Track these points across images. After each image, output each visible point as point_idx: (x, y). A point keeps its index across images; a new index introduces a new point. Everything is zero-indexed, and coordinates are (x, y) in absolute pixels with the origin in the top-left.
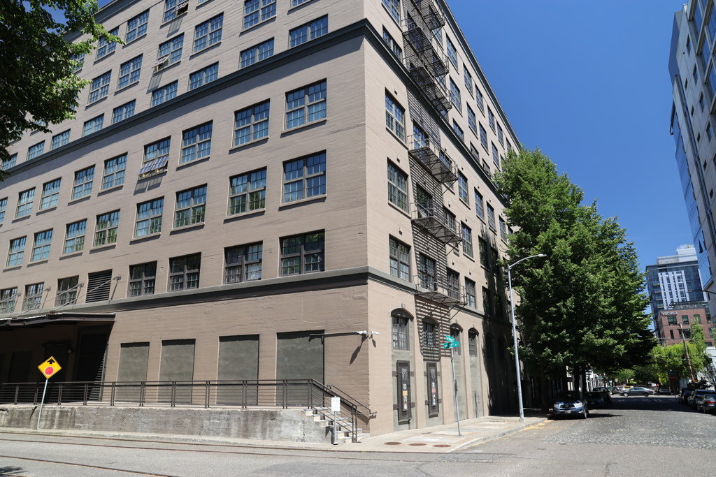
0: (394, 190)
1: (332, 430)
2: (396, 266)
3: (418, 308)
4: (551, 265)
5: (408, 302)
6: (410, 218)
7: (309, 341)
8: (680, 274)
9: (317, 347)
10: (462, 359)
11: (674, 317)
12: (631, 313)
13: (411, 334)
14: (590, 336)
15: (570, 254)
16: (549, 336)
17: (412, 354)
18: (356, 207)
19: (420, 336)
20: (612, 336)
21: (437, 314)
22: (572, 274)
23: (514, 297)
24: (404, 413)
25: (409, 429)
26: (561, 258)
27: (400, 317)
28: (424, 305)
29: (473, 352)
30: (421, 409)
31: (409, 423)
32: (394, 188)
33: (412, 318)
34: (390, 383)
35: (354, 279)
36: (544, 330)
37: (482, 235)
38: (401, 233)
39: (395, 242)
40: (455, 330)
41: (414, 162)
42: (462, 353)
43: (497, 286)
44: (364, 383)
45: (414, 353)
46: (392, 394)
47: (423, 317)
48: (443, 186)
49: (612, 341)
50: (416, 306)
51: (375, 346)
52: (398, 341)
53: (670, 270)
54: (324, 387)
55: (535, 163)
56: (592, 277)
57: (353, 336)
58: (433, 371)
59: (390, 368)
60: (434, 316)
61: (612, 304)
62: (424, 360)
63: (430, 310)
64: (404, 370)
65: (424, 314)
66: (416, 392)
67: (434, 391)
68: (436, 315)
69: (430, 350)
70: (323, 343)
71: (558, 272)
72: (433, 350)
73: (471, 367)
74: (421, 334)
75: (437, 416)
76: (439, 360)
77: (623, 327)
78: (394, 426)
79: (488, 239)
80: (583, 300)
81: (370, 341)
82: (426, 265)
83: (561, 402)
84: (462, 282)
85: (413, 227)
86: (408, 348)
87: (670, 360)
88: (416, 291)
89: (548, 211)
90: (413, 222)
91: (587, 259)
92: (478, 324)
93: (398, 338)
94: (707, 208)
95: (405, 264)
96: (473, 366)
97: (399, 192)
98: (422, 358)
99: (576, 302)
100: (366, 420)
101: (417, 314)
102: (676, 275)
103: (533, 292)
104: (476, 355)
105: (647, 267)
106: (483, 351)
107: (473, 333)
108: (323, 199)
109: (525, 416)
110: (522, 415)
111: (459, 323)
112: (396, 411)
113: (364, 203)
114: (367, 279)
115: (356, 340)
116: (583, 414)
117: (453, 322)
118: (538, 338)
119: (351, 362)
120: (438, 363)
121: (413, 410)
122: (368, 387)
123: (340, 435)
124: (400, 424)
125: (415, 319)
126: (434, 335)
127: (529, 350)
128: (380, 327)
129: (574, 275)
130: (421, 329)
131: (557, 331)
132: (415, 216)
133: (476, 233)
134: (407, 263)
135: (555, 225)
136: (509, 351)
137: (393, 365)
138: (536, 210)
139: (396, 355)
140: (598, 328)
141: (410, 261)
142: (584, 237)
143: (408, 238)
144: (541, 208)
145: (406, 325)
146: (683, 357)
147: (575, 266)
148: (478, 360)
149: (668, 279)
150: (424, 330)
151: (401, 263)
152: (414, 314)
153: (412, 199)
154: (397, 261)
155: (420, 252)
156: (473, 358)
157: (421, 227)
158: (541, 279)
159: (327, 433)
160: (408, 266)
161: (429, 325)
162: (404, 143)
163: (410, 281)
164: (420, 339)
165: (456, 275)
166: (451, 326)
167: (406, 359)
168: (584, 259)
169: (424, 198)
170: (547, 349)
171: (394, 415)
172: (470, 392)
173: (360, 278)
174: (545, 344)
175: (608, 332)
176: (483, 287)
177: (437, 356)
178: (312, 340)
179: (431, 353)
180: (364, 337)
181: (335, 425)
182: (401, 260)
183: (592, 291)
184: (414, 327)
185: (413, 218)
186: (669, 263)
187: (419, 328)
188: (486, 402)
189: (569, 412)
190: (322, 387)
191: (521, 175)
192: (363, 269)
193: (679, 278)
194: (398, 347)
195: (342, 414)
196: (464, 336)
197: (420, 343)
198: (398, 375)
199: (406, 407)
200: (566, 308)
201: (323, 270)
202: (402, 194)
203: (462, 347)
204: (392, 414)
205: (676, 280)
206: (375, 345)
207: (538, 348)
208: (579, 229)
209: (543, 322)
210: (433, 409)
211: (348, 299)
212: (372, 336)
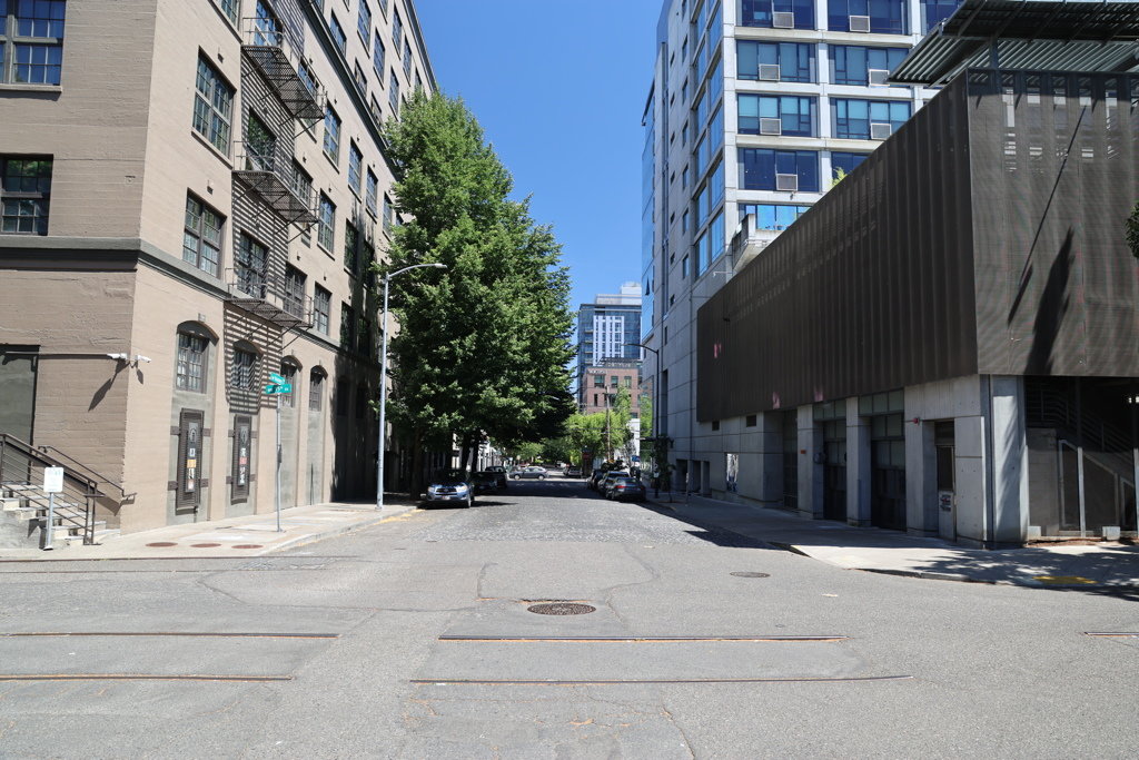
0: (206, 112)
1: (43, 526)
2: (195, 248)
3: (229, 325)
4: (450, 283)
5: (212, 313)
6: (230, 167)
7: (5, 363)
8: (618, 321)
9: (20, 376)
10: (295, 414)
11: (602, 377)
12: (548, 365)
13: (211, 366)
14: (489, 392)
15: (480, 268)
16: (433, 388)
17: (210, 400)
18: (125, 125)
19: (226, 370)
20: (518, 395)
21: (262, 337)
22: (479, 300)
23: (390, 325)
24: (188, 495)
25: (195, 521)
26: (466, 274)
27: (194, 336)
28: (239, 319)
29: (315, 403)
30: (219, 489)
31: (194, 511)
32: (207, 107)
33: (216, 340)
34: (166, 446)
35: (112, 260)
36: (428, 378)
37: (354, 218)
38: (210, 190)
39: (197, 203)
40: (289, 367)
41: (251, 68)
42: (297, 403)
43: (367, 304)
44: (116, 442)
45: (214, 400)
46: (167, 464)
47: (236, 340)
48: (297, 122)
49: (518, 403)
50: (225, 320)
51: (142, 382)
52: (186, 377)
53: (609, 313)
54: (31, 450)
55: (452, 119)
56: (505, 307)
57: (99, 361)
58: (244, 429)
59: (168, 419)
60: (255, 341)
61: (525, 350)
62: (231, 411)
63: (250, 329)
64: (193, 426)
65: (238, 335)
66: (211, 462)
67: (243, 461)
68: (259, 339)
69: (244, 396)
70: (35, 369)
71: (459, 294)
72: (249, 396)
73: (309, 427)
74: (230, 368)
75: (245, 501)
76: (257, 413)
77: (535, 384)
78: (168, 516)
79: (362, 226)
80: (488, 340)
81: (132, 372)
82: (251, 254)
83: (438, 484)
84: (310, 290)
85: (233, 183)
86: (203, 389)
87: (586, 433)
88: (228, 295)
89: (458, 198)
90: (235, 175)
91: (501, 279)
92: (328, 361)
93: (188, 370)
94: (664, 236)
95: (212, 246)
96: (312, 425)
97: (215, 115)
98: (228, 407)
99: (478, 341)
100: (114, 507)
101: (225, 334)
102: (615, 321)
103: (418, 321)
104: (319, 409)
105: (582, 306)
106: (332, 402)
107: (318, 374)
108: (54, 96)
109: (384, 503)
110: (381, 502)
111: (297, 356)
112: (174, 492)
113: (143, 121)
114: (136, 261)
115: (104, 370)
116: (466, 502)
117: (286, 352)
118: (417, 389)
119: (93, 406)
120: (254, 418)
121: (204, 491)
122: (123, 451)
123: (59, 534)
124: (179, 513)
125: (221, 342)
126: (252, 371)
127: (402, 407)
128: (155, 350)
129: (480, 301)
130: (230, 359)
131: (445, 381)
132: (240, 166)
133: (343, 213)
134: (216, 245)
135: (467, 222)
136: (371, 406)
137: (173, 416)
138: (442, 193)
139: (181, 399)
140: (503, 381)
141: (221, 242)
142: (502, 247)
143: (222, 200)
144: (451, 192)
145: (203, 350)
146: (603, 430)
147: (484, 289)
148: (322, 416)
149: (604, 325)
150: (235, 362)
151: (205, 242)
152: (219, 333)
153: (237, 131)
154: (197, 238)
155: (242, 230)
156: (315, 413)
157: (249, 187)
158: (434, 301)
159: (31, 530)
160: (217, 250)
161: (245, 354)
162: (235, 28)
163: (219, 276)
164: (226, 376)
165: (302, 277)
166: (283, 359)
167: (198, 407)
168: (498, 280)
169: (261, 136)
170: (427, 406)
171: (169, 500)
172: (304, 466)
173: (124, 258)
174: (427, 399)
175: (517, 389)
176: (344, 304)
177: (254, 405)
178: (10, 363)
179: (244, 401)
180: (122, 364)
181: (51, 516)
182: (206, 237)
183: (502, 328)
184: (218, 355)
185: (237, 169)
186: (609, 303)
187: (226, 358)
188: (327, 479)
189: (448, 498)
190: (28, 451)
191: (426, 134)
192: (128, 242)
193: (617, 325)
194: (186, 386)
195: (66, 497)
196: (304, 377)
197: (227, 382)
198: (181, 433)
199: (191, 486)
200: (464, 349)
201: (43, 231)
202: (221, 121)
203: (297, 395)
204: (165, 498)
205: (614, 328)
206: (141, 380)
207: (416, 405)
208: (499, 235)
209: (427, 367)
210: (240, 489)
211: (93, 293)
212: (136, 364)
